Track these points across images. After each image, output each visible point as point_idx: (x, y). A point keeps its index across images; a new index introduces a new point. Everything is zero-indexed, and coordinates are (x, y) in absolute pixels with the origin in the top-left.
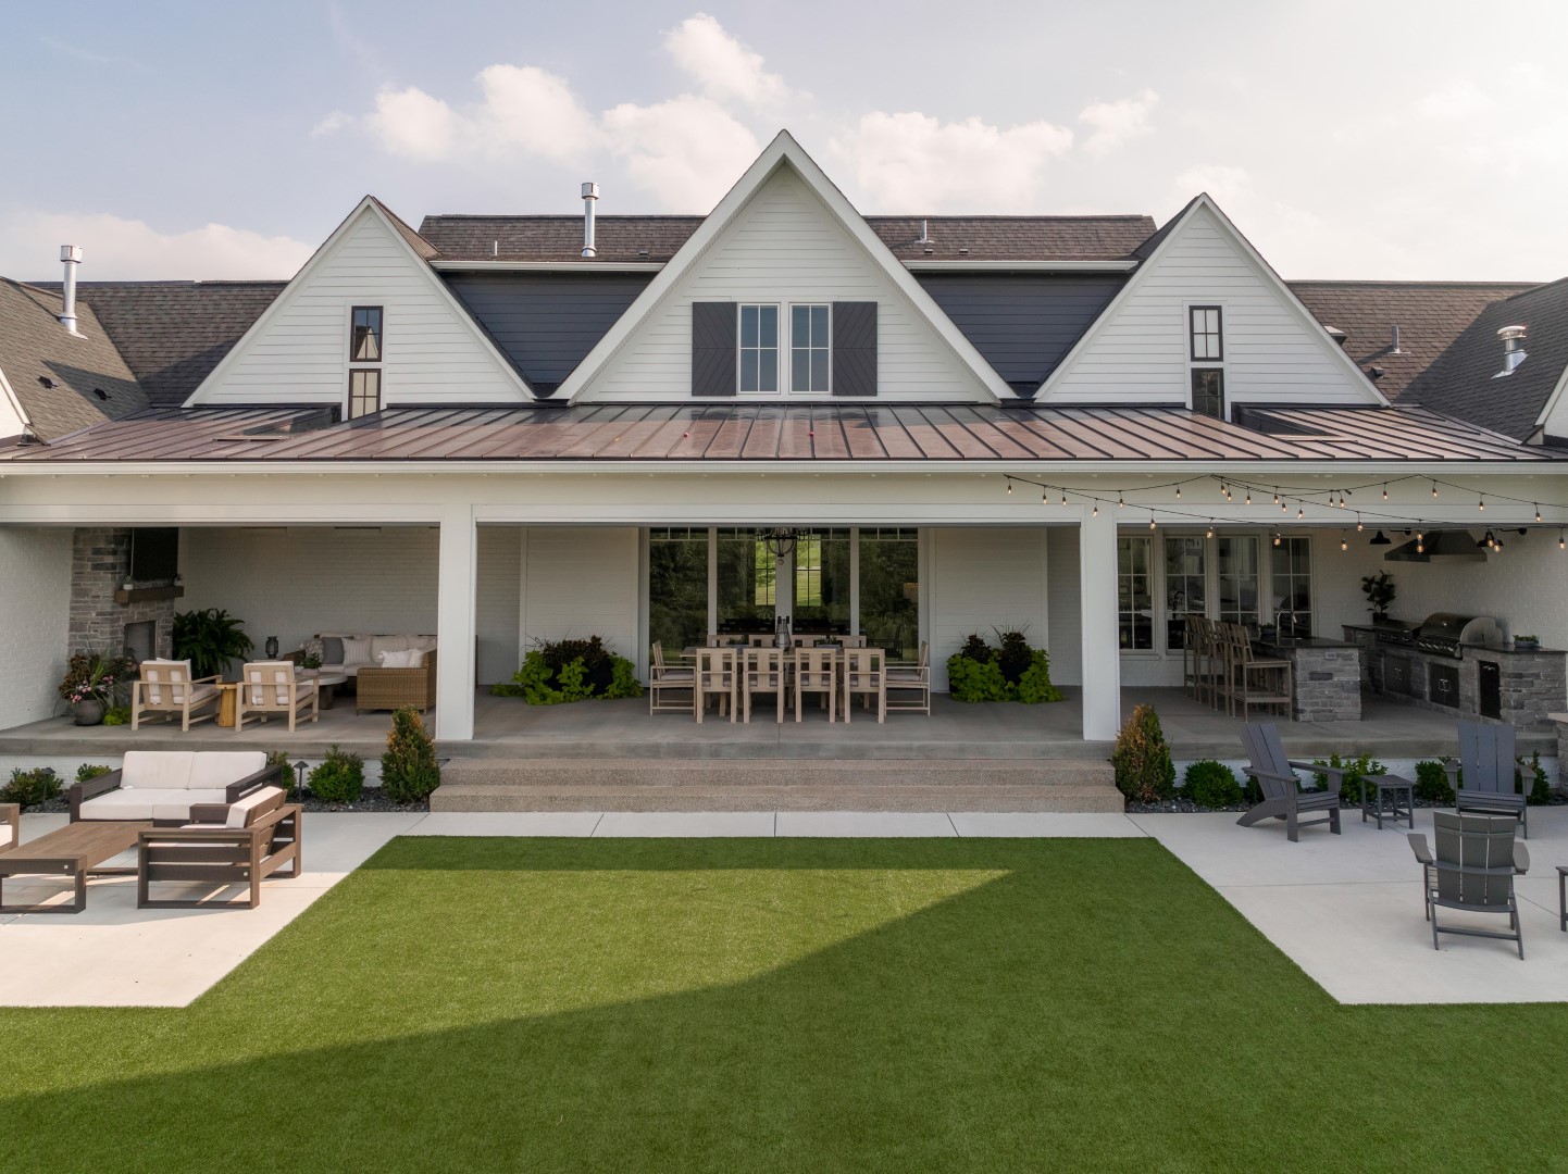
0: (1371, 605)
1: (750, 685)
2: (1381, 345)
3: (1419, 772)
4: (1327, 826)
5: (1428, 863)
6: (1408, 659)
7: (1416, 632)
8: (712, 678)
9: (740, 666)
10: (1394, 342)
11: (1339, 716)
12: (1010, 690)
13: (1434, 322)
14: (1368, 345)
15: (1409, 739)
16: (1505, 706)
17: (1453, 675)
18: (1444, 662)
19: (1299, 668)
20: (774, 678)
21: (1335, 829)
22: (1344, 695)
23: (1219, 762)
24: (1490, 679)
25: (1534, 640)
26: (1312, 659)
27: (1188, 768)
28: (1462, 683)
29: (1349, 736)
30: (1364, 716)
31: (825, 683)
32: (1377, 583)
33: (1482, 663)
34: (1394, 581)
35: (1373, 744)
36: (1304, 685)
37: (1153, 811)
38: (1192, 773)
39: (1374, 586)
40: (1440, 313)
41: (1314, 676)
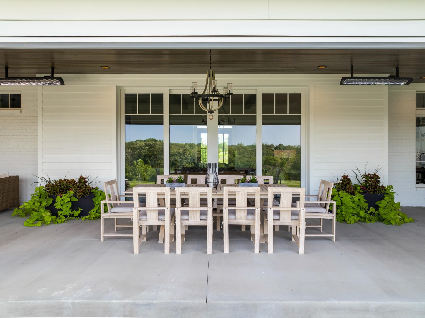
1: (182, 220)
8: (148, 213)
9: (173, 202)
12: (373, 214)
20: (203, 213)
31: (250, 217)
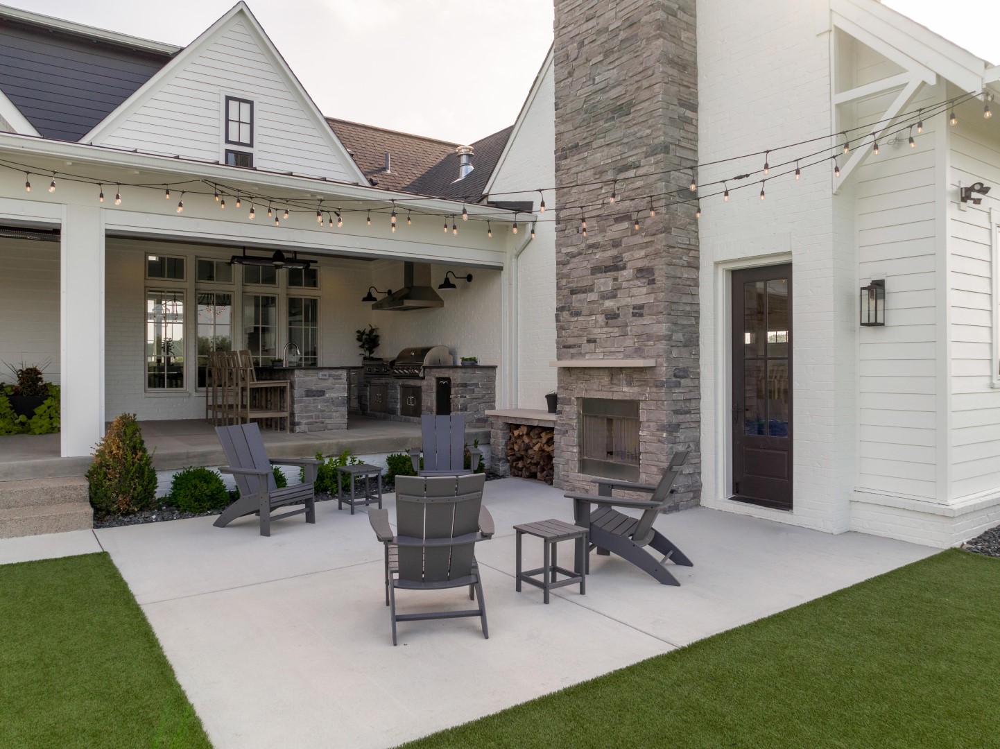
0: (362, 351)
2: (377, 166)
3: (389, 464)
4: (303, 516)
5: (388, 541)
6: (386, 385)
7: (393, 363)
10: (387, 165)
11: (329, 426)
12: (22, 424)
13: (414, 158)
14: (368, 164)
15: (382, 437)
16: (454, 410)
17: (417, 392)
18: (411, 382)
19: (296, 386)
21: (310, 519)
22: (334, 408)
23: (207, 469)
24: (444, 389)
25: (474, 360)
26: (308, 378)
27: (175, 477)
28: (424, 397)
29: (334, 439)
30: (350, 426)
32: (367, 335)
33: (439, 379)
34: (379, 333)
35: (353, 443)
36: (300, 402)
37: (129, 523)
38: (178, 483)
39: (364, 337)
40: (418, 154)
41: (309, 393)
